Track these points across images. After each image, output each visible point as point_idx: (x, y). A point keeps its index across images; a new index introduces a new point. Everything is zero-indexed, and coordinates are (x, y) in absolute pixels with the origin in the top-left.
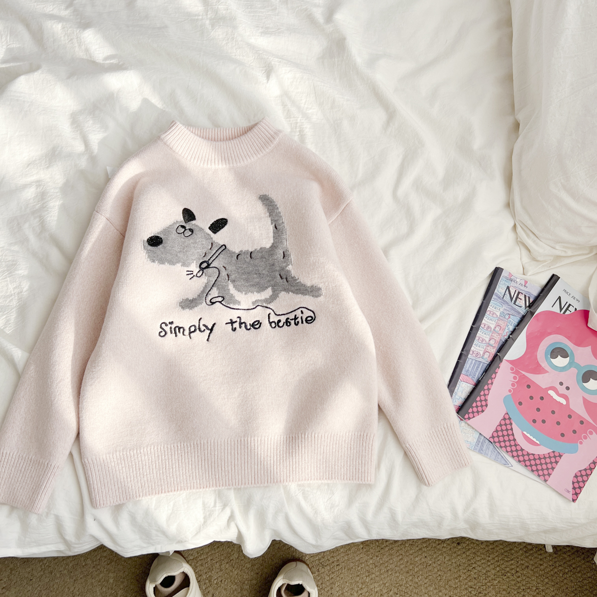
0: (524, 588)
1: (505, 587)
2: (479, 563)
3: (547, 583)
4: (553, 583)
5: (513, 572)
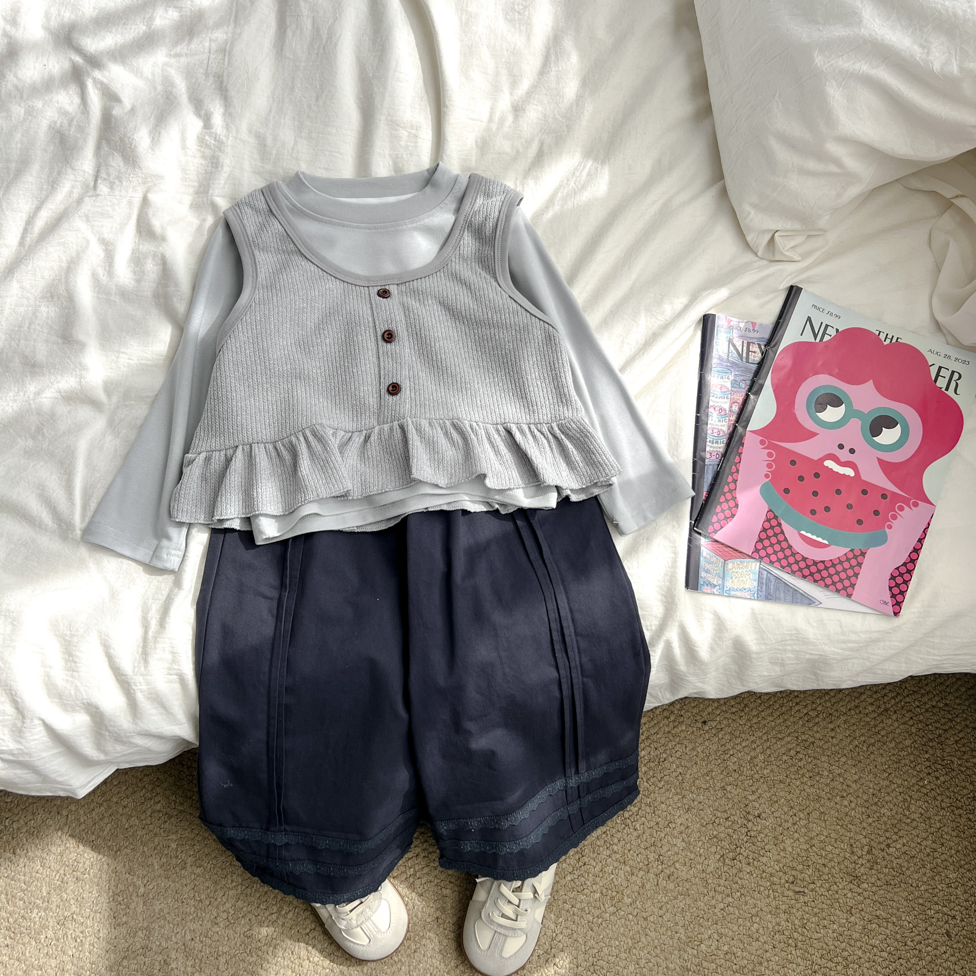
1: (781, 778)
3: (845, 763)
4: (853, 763)
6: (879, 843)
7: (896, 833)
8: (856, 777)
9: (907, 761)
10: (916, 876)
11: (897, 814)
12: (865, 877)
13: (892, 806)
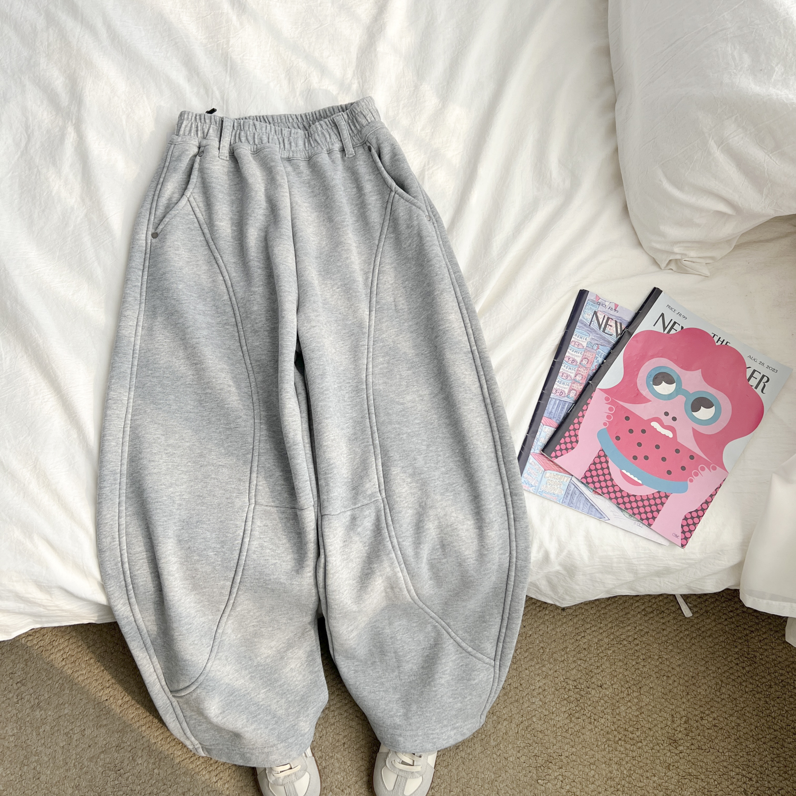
0: (644, 657)
1: (621, 657)
2: (588, 631)
3: (671, 651)
4: (679, 651)
5: (630, 639)
6: (695, 715)
7: (709, 709)
8: (680, 662)
9: (721, 653)
10: (722, 744)
11: (710, 693)
12: (682, 741)
13: (706, 688)
